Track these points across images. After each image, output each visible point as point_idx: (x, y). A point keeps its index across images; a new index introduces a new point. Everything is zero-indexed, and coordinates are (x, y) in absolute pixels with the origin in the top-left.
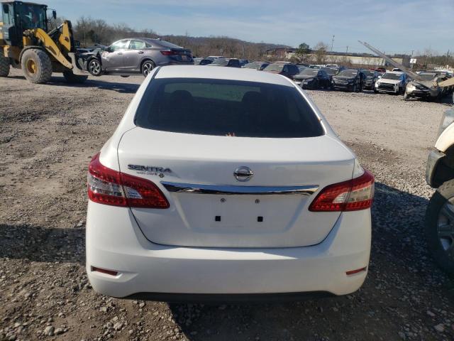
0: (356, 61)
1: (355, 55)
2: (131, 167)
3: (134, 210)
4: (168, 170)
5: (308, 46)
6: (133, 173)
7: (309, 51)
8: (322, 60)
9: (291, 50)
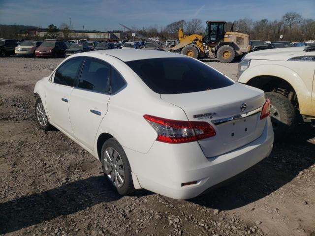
0: (91, 36)
1: (89, 32)
2: (195, 116)
3: (200, 142)
4: (215, 114)
5: (56, 27)
6: (197, 120)
7: (56, 30)
8: (69, 37)
9: (42, 30)
